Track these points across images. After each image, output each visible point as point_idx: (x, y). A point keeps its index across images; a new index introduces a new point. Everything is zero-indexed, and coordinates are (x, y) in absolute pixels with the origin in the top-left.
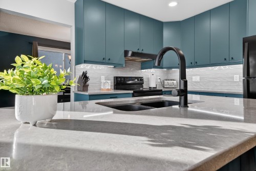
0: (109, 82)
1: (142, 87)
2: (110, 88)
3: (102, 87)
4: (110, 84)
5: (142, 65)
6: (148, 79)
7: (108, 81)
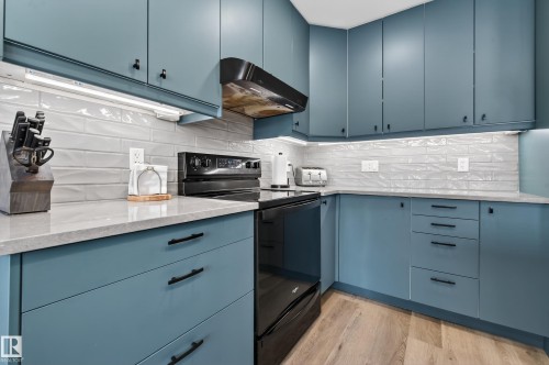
0: (162, 169)
1: (258, 185)
2: (164, 190)
3: (133, 190)
4: (164, 176)
5: (255, 128)
6: (269, 165)
7: (157, 167)
